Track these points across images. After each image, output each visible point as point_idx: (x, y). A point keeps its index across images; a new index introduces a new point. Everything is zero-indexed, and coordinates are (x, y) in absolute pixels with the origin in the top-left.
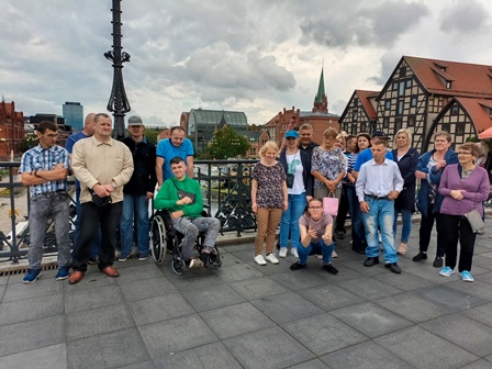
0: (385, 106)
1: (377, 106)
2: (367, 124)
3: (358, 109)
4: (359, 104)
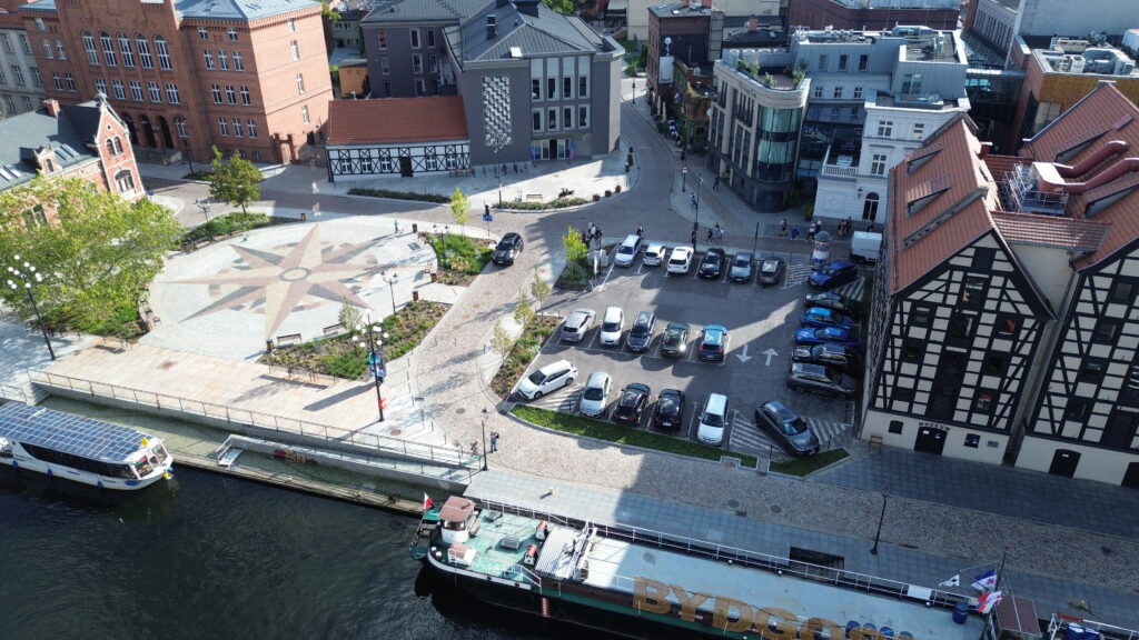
0: (1112, 290)
1: (1081, 287)
2: (1028, 323)
3: (990, 279)
4: (996, 266)
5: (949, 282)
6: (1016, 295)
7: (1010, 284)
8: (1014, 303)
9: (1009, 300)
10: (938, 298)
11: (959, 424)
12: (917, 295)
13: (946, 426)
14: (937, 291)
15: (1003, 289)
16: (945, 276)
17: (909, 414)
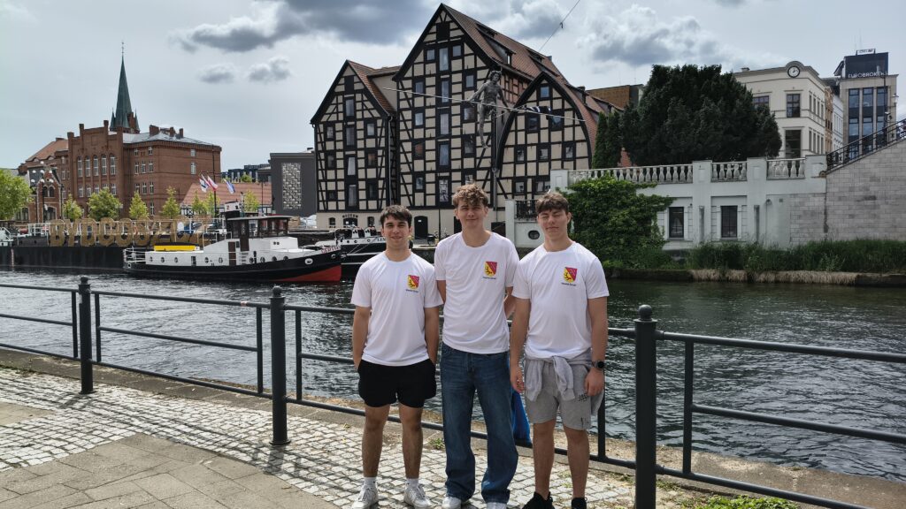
0: (413, 89)
1: (398, 91)
2: (379, 123)
3: (355, 97)
4: (358, 87)
5: (337, 104)
6: (369, 105)
7: (365, 98)
8: (369, 110)
9: (367, 109)
10: (334, 118)
11: (363, 211)
12: (325, 119)
13: (356, 214)
14: (333, 113)
15: (362, 101)
16: (334, 101)
17: (337, 210)
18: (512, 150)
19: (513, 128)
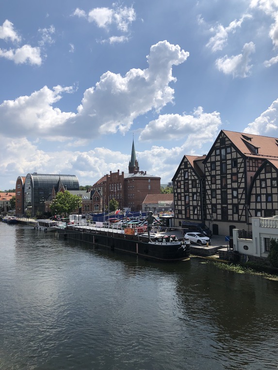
0: (211, 167)
1: (205, 168)
3: (188, 170)
4: (189, 166)
5: (181, 173)
7: (192, 171)
9: (193, 175)
11: (192, 220)
12: (177, 179)
14: (180, 177)
17: (182, 219)
18: (254, 196)
19: (254, 186)
